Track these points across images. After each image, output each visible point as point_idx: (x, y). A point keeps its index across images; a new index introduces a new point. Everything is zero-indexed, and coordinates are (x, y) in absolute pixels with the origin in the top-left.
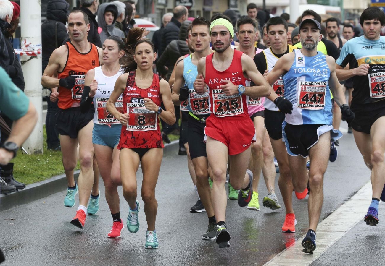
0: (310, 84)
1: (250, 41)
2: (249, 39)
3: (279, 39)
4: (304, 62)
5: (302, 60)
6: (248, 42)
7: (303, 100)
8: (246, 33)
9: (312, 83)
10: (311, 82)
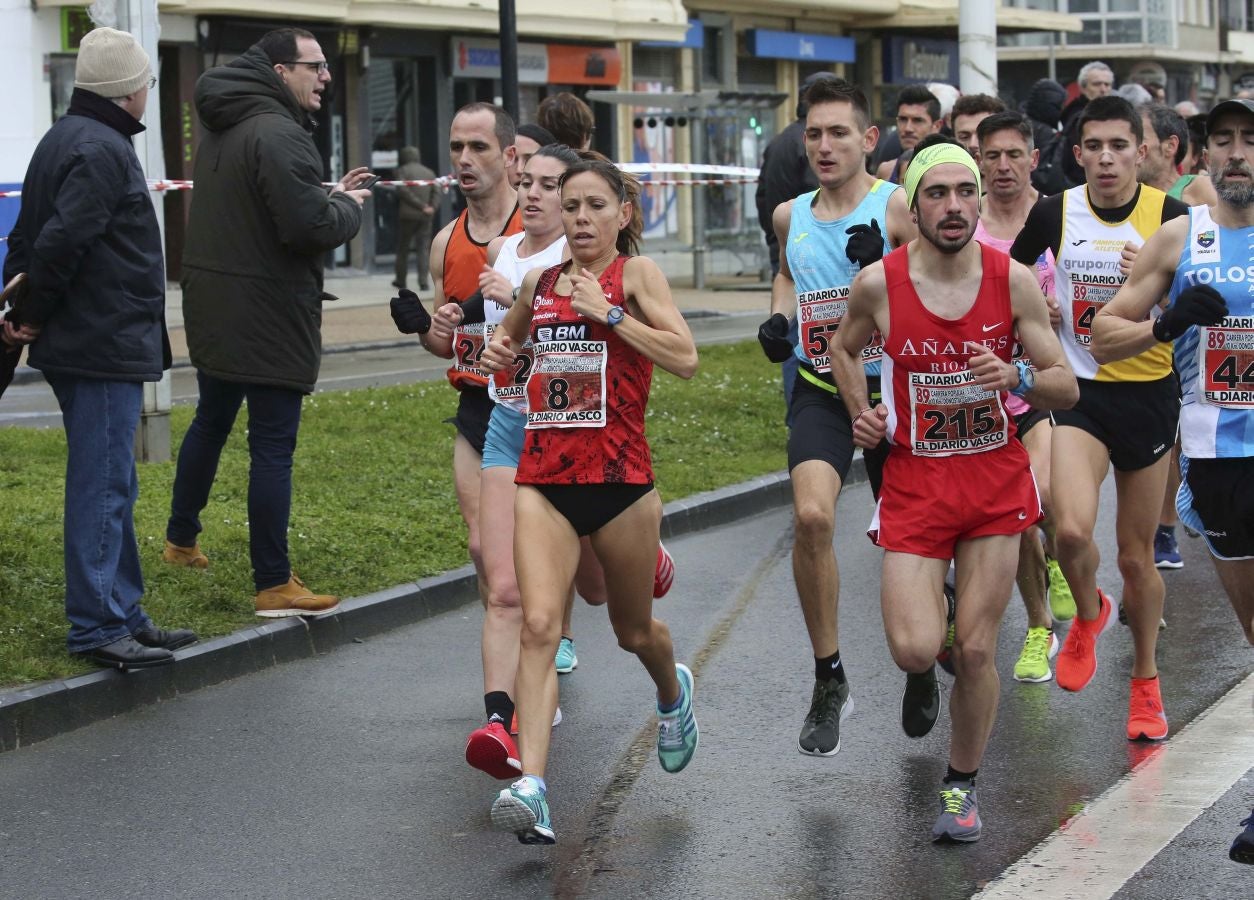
0: (1239, 325)
1: (1015, 181)
2: (1011, 175)
3: (1110, 164)
4: (1216, 246)
5: (1212, 241)
6: (1010, 183)
7: (1217, 378)
8: (1003, 156)
9: (1243, 320)
10: (1240, 319)
